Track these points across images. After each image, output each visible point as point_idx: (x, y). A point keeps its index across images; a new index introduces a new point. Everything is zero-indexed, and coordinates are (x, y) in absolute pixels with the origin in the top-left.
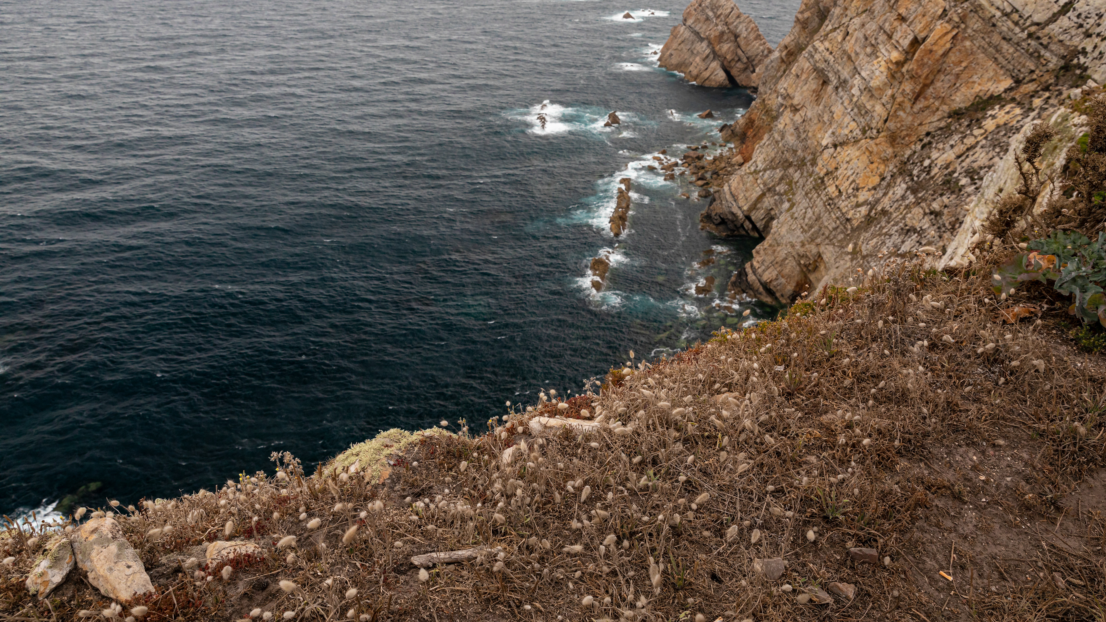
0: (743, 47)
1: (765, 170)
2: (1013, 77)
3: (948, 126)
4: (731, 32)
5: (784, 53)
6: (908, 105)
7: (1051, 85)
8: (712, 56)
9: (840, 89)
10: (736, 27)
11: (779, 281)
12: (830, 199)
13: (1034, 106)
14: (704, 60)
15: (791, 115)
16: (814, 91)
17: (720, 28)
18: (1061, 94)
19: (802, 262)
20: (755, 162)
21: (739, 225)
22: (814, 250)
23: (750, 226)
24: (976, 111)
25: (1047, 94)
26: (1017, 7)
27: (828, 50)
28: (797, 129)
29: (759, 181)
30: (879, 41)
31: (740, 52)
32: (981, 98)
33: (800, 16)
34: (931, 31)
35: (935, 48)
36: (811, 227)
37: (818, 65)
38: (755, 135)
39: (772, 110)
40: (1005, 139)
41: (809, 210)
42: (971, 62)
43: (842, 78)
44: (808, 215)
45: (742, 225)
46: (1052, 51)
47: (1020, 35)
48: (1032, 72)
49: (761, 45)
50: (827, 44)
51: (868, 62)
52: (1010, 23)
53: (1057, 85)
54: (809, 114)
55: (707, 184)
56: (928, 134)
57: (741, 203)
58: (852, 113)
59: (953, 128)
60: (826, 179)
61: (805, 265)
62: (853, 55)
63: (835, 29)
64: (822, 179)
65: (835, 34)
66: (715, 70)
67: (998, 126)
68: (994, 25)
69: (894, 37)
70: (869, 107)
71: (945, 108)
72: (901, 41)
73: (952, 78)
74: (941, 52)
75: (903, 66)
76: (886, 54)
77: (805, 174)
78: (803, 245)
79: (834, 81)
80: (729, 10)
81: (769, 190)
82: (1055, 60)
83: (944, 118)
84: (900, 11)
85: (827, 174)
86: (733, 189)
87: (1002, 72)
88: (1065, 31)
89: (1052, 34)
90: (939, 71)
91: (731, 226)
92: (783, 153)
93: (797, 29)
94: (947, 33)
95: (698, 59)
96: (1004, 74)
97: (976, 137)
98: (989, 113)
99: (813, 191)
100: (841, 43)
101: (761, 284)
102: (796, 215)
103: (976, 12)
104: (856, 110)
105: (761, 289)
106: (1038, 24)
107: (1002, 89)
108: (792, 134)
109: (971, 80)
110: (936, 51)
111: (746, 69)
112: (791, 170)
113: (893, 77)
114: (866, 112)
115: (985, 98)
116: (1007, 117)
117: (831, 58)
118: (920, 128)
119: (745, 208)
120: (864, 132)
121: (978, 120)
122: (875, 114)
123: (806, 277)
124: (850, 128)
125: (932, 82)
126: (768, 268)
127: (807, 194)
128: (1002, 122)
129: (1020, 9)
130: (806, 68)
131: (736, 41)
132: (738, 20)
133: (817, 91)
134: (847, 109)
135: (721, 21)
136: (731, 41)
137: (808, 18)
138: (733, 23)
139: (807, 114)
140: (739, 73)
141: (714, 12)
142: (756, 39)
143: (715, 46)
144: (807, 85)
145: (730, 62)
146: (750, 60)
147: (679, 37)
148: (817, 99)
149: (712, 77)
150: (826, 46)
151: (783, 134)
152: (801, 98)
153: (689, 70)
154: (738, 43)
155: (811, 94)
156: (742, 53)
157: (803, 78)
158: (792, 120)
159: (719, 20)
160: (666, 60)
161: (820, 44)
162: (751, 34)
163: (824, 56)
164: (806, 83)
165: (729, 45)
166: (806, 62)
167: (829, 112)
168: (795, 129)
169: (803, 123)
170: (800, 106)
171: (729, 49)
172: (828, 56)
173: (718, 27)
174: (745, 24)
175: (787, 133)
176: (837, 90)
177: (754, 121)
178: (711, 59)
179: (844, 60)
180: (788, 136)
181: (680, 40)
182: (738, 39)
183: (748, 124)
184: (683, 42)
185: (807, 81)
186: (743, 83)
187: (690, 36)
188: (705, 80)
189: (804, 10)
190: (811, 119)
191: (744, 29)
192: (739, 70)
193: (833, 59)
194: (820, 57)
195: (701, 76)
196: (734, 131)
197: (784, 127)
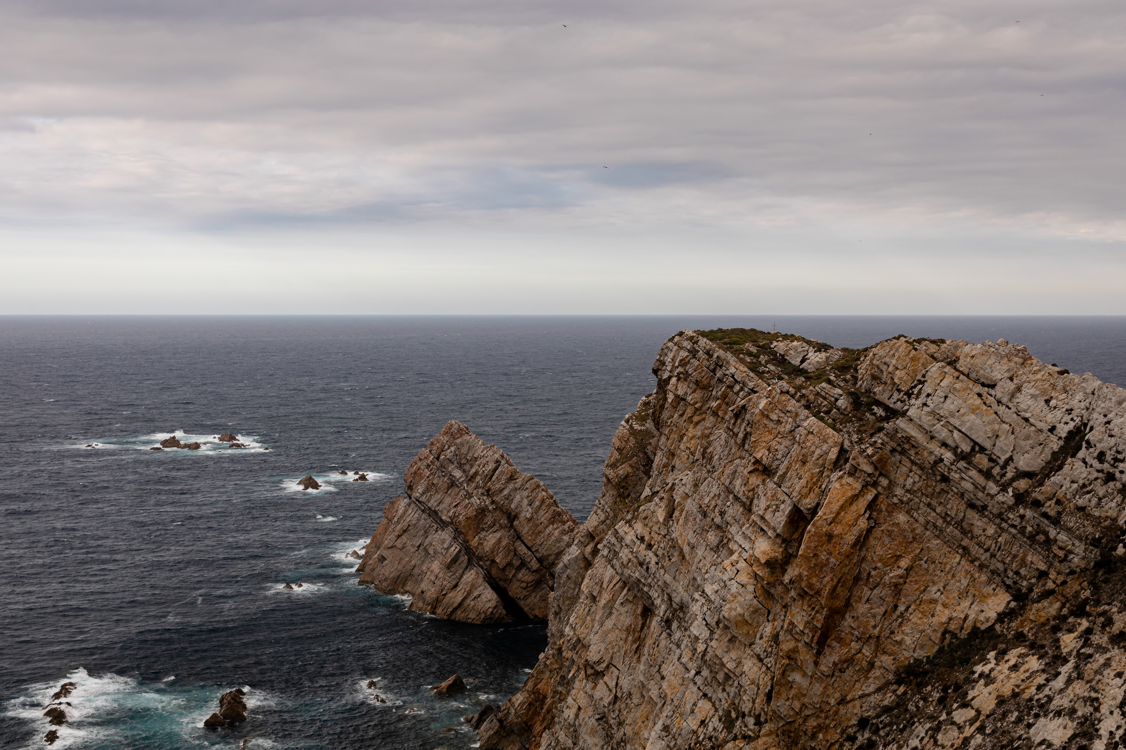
0: (528, 539)
2: (1008, 588)
3: (901, 703)
4: (499, 508)
6: (806, 657)
7: (1086, 601)
8: (464, 559)
9: (675, 625)
10: (509, 498)
13: (1065, 651)
14: (449, 567)
15: (589, 685)
16: (628, 630)
17: (475, 500)
18: (1109, 622)
24: (951, 666)
25: (1085, 624)
26: (979, 441)
27: (642, 539)
28: (602, 718)
30: (728, 518)
31: (522, 549)
32: (954, 635)
33: (610, 473)
34: (823, 493)
35: (838, 530)
37: (627, 572)
40: (1020, 731)
42: (917, 558)
43: (677, 600)
46: (1069, 530)
47: (1000, 498)
48: (1043, 575)
49: (564, 533)
50: (639, 527)
51: (714, 564)
52: (973, 473)
53: (1098, 603)
54: (625, 683)
56: (863, 723)
58: (699, 680)
59: (911, 707)
62: (686, 549)
65: (650, 506)
66: (473, 587)
67: (1001, 701)
68: (945, 479)
69: (755, 509)
70: (730, 665)
71: (886, 660)
72: (767, 517)
73: (886, 592)
74: (850, 538)
75: (784, 571)
76: (747, 545)
79: (662, 609)
80: (491, 466)
82: (1080, 548)
83: (888, 683)
84: (758, 456)
87: (984, 578)
88: (1084, 488)
89: (1060, 494)
90: (857, 579)
93: (609, 499)
94: (854, 498)
95: (436, 566)
96: (989, 582)
97: (960, 728)
98: (979, 669)
100: (666, 523)
103: (903, 452)
104: (705, 673)
106: (1029, 475)
107: (993, 615)
108: (593, 733)
109: (925, 597)
110: (840, 536)
111: (537, 584)
113: (769, 595)
114: (727, 677)
115: (963, 635)
116: (1016, 677)
117: (651, 557)
118: (842, 710)
120: (729, 723)
121: (958, 687)
122: (745, 681)
124: (700, 717)
125: (848, 604)
128: (1007, 691)
129: (987, 445)
130: (606, 580)
131: (512, 526)
132: (511, 486)
133: (634, 631)
134: (688, 670)
135: (477, 487)
136: (501, 527)
137: (627, 476)
138: (501, 490)
139: (621, 682)
140: (525, 593)
141: (464, 471)
142: (552, 521)
143: (469, 538)
144: (613, 617)
145: (504, 569)
146: (545, 563)
147: (398, 522)
148: (637, 648)
149: (468, 601)
150: (638, 532)
151: (575, 731)
152: (603, 646)
153: (419, 590)
154: (515, 531)
155: (624, 636)
156: (526, 550)
157: (603, 602)
158: (591, 697)
159: (474, 485)
160: (373, 570)
161: (626, 528)
162: (542, 512)
163: (637, 552)
164: (611, 613)
165: (498, 535)
166: (606, 567)
167: (659, 678)
168: (598, 720)
169: (615, 703)
170: (604, 665)
171: (500, 543)
172: (644, 552)
173: (472, 499)
174: (526, 493)
175: (583, 730)
176: (669, 627)
177: (545, 697)
178: (464, 565)
179: (673, 560)
180: (586, 737)
181: (399, 527)
182: (516, 523)
183: (534, 705)
184: (405, 531)
185: (611, 608)
186: (537, 612)
187: (419, 520)
188: (456, 609)
189: (617, 461)
190: (630, 694)
191: (525, 502)
192: (524, 585)
193: (654, 560)
194: (630, 556)
195: (446, 600)
196: (505, 722)
197: (577, 716)
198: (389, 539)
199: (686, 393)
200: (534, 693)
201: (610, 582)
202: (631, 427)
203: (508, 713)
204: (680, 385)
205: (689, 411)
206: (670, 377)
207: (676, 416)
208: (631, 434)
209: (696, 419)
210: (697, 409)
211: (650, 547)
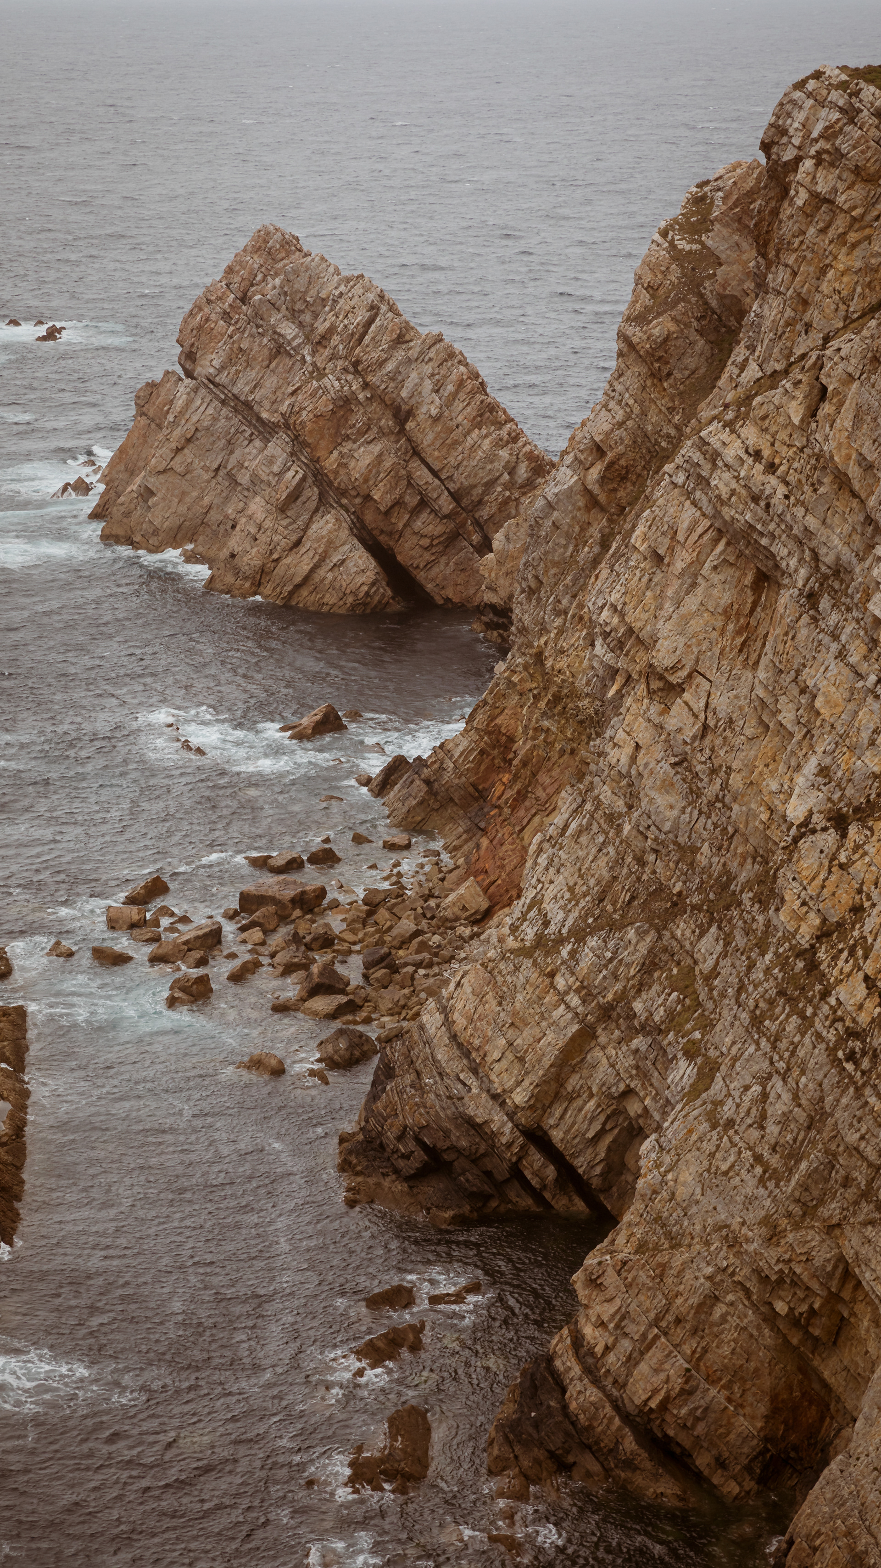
0: (433, 456)
1: (579, 935)
4: (377, 397)
5: (594, 473)
8: (312, 493)
9: (825, 603)
10: (397, 379)
11: (698, 1401)
12: (852, 1034)
14: (283, 509)
15: (654, 709)
16: (727, 613)
17: (331, 382)
19: (781, 1307)
20: (536, 902)
21: (501, 1172)
22: (823, 1255)
23: (551, 1172)
27: (757, 455)
28: (681, 762)
29: (560, 982)
31: (422, 475)
33: (636, 333)
36: (794, 1155)
37: (727, 513)
38: (521, 796)
39: (574, 694)
41: (777, 1084)
43: (829, 559)
44: (777, 1109)
45: (516, 1172)
49: (500, 444)
50: (750, 433)
54: (722, 703)
55: (351, 1007)
57: (501, 1079)
60: (821, 955)
61: (794, 1320)
62: (854, 471)
63: (773, 379)
64: (809, 954)
65: (776, 395)
66: (331, 545)
77: (740, 940)
78: (774, 1236)
80: (361, 316)
81: (606, 1013)
85: (824, 934)
86: (460, 1021)
91: (470, 1179)
92: (641, 861)
93: (632, 381)
95: (257, 506)
99: (781, 1008)
100: (804, 426)
101: (626, 1418)
102: (728, 1110)
105: (629, 1444)
108: (667, 786)
111: (452, 539)
112: (683, 928)
117: (775, 486)
119: (519, 1097)
123: (805, 1370)
126: (645, 1346)
127: (757, 1021)
130: (684, 526)
131: (402, 431)
132: (400, 354)
133: (738, 614)
134: (860, 676)
135: (333, 357)
136: (382, 433)
137: (666, 339)
138: (381, 363)
139: (714, 703)
140: (427, 556)
141: (301, 325)
142: (478, 422)
143: (321, 453)
144: (699, 591)
145: (387, 513)
146: (465, 502)
147: (175, 423)
148: (743, 644)
149: (322, 572)
150: (750, 442)
151: (631, 785)
152: (682, 641)
153: (225, 553)
154: (409, 440)
155: (719, 624)
156: (430, 478)
157: (679, 565)
158: (660, 727)
159: (327, 352)
160: (128, 514)
161: (725, 436)
162: (458, 405)
163: (748, 478)
164: (694, 585)
165: (376, 448)
166: (682, 504)
167: (796, 692)
168: (674, 765)
169: (703, 736)
170: (683, 673)
171: (379, 464)
172: (762, 478)
173: (325, 380)
174: (428, 369)
175: (648, 782)
176: (815, 606)
177: (511, 740)
178: (313, 505)
179: (822, 490)
180: (653, 794)
181: (177, 432)
182: (410, 425)
183: (489, 755)
184: (189, 441)
185: (696, 576)
186: (449, 593)
187: (215, 419)
188: (298, 587)
189: (647, 309)
190: (731, 721)
191: (428, 385)
192: (426, 542)
193: (782, 490)
194: (734, 485)
195: (280, 570)
196: (436, 785)
197: (633, 759)
198: (159, 456)
199: (835, 190)
200: (489, 733)
201: (691, 530)
202: (672, 244)
203: (442, 769)
204: (821, 174)
205: (841, 223)
206: (798, 160)
207: (812, 231)
208: (674, 259)
209: (852, 237)
210: (854, 219)
211: (771, 468)
